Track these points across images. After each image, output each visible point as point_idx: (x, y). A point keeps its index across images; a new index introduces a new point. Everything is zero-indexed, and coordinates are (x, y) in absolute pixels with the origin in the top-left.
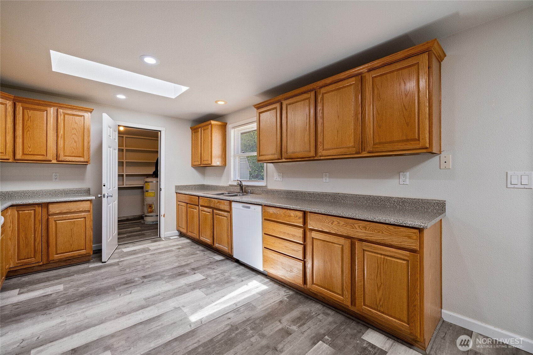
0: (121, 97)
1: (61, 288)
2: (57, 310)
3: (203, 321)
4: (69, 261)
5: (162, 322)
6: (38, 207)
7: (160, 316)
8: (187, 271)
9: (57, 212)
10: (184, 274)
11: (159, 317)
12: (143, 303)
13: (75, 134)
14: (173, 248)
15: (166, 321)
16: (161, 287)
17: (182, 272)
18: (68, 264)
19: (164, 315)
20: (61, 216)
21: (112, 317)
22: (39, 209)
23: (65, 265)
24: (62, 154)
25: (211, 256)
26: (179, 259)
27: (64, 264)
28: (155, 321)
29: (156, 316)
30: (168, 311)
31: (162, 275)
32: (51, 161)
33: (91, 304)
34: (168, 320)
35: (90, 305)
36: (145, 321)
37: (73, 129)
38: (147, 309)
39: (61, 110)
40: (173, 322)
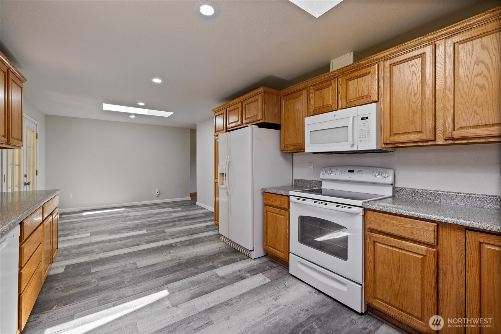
3: (156, 290)
5: (190, 292)
7: (191, 298)
11: (193, 298)
15: (186, 294)
19: (189, 299)
28: (196, 294)
29: (195, 298)
30: (185, 303)
34: (185, 294)
36: (204, 294)
40: (181, 292)
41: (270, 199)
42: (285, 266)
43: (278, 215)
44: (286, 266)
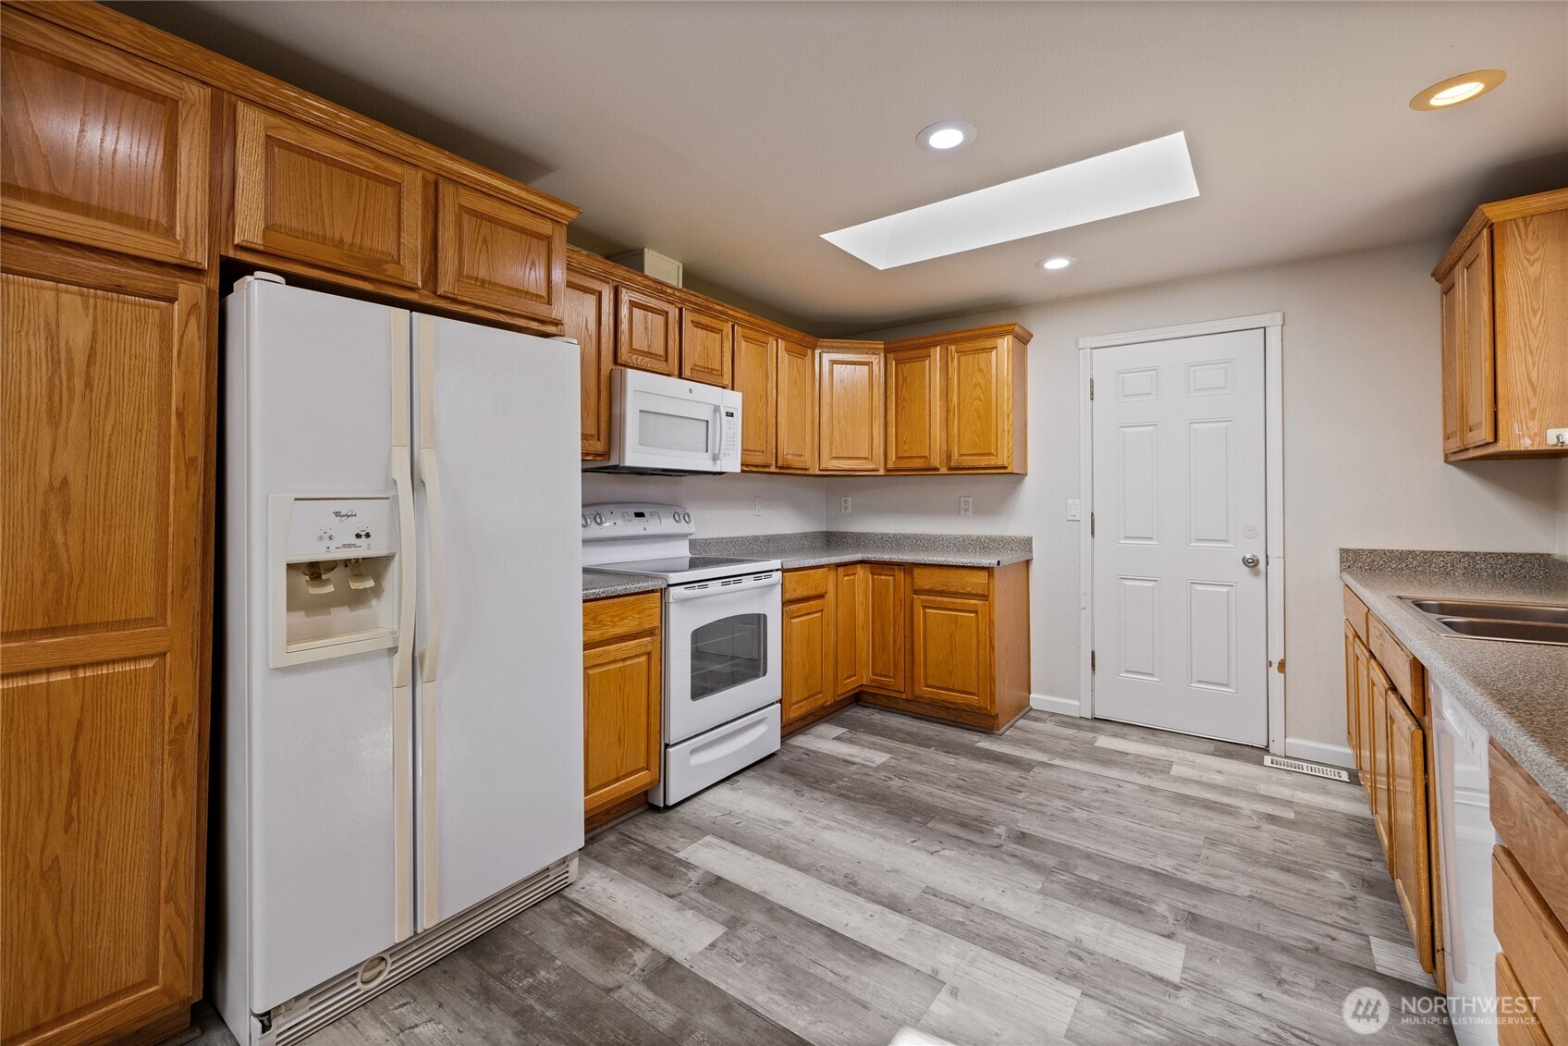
0: (1056, 264)
1: (880, 758)
2: (815, 796)
4: (955, 713)
5: (853, 975)
6: (899, 570)
8: (1161, 908)
9: (927, 587)
10: (1132, 910)
11: (874, 955)
12: (910, 895)
13: (978, 398)
14: (1245, 805)
16: (1009, 892)
17: (1141, 898)
18: (952, 718)
19: (885, 964)
20: (933, 598)
21: (830, 875)
22: (900, 575)
23: (947, 718)
24: (956, 452)
25: (1367, 930)
26: (1204, 852)
27: (944, 714)
29: (872, 949)
30: (910, 963)
31: (1067, 864)
32: (938, 469)
33: (855, 821)
34: (869, 984)
35: (853, 823)
36: (847, 938)
37: (975, 387)
38: (891, 916)
39: (953, 347)
41: (600, 621)
42: (624, 818)
43: (628, 663)
44: (623, 814)
